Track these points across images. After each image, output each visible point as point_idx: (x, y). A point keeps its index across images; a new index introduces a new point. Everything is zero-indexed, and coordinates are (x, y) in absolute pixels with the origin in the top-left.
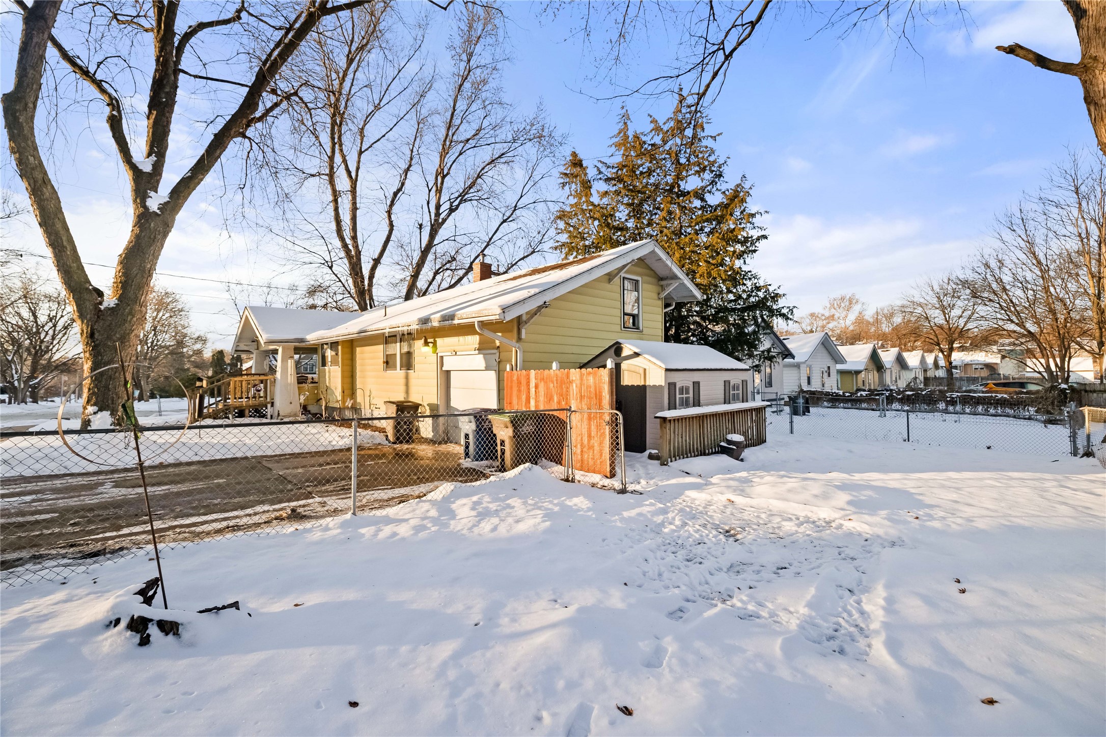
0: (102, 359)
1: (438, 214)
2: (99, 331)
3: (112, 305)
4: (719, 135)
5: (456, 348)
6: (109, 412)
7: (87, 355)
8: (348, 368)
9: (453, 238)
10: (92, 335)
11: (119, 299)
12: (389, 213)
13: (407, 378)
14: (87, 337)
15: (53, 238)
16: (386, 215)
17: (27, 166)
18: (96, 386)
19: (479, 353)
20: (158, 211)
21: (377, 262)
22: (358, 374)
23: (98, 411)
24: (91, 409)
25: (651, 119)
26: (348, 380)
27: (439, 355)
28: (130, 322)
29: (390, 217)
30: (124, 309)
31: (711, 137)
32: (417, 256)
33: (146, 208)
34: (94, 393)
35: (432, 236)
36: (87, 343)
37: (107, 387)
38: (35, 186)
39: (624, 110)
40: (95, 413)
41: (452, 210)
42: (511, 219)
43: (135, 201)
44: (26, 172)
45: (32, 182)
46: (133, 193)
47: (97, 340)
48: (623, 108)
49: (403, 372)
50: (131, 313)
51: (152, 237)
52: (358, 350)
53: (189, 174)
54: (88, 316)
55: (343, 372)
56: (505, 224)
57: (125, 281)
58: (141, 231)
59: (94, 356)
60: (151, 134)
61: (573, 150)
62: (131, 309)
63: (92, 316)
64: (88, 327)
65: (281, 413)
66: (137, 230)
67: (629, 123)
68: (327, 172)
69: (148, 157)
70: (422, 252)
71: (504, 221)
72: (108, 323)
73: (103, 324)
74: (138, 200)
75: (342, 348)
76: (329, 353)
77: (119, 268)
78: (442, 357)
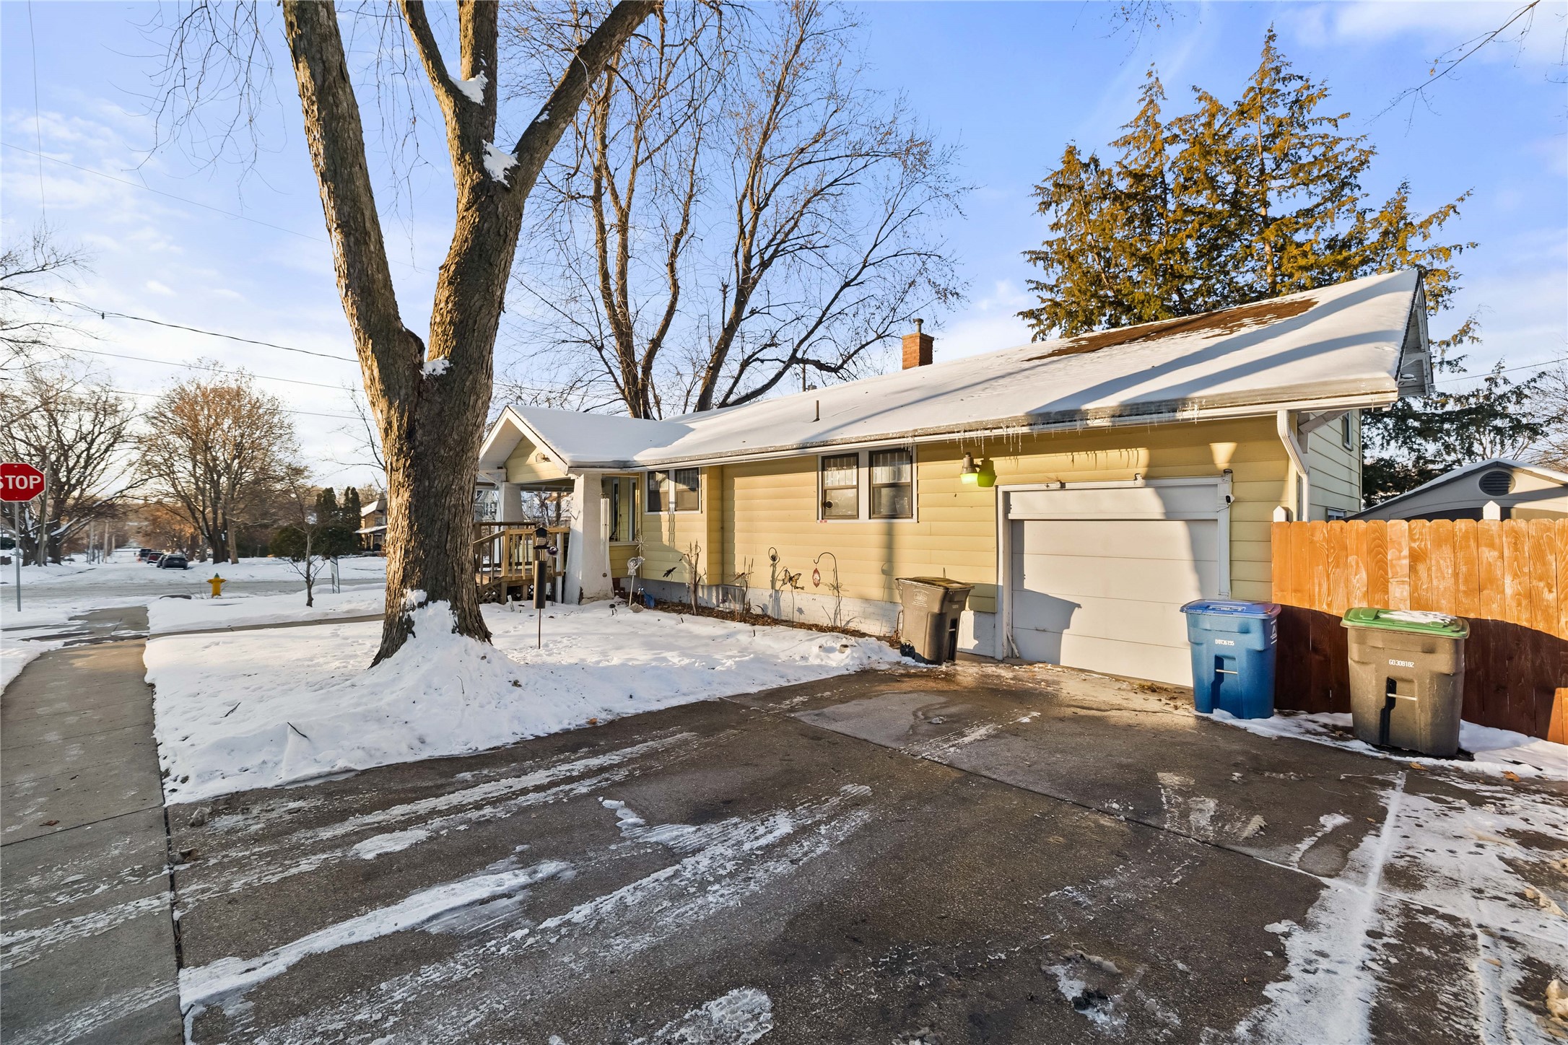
0: (431, 487)
1: (748, 270)
2: (423, 426)
3: (440, 371)
4: (1343, 116)
5: (1062, 476)
6: (449, 604)
7: (400, 476)
8: (716, 514)
9: (766, 310)
10: (409, 435)
11: (451, 358)
12: (672, 266)
13: (890, 534)
14: (399, 437)
15: (346, 209)
16: (667, 270)
17: (313, 29)
18: (421, 545)
19: (1147, 486)
20: (506, 182)
21: (656, 344)
22: (739, 524)
23: (428, 600)
24: (413, 596)
25: (1197, 95)
26: (717, 535)
27: (1001, 489)
28: (474, 407)
29: (672, 270)
30: (464, 381)
31: (1330, 120)
32: (718, 333)
33: (485, 174)
34: (416, 561)
35: (741, 302)
36: (400, 450)
37: (441, 546)
38: (324, 81)
39: (1153, 79)
40: (421, 605)
41: (765, 265)
42: (856, 282)
43: (461, 159)
44: (310, 43)
45: (319, 69)
46: (456, 142)
47: (421, 444)
48: (1150, 74)
49: (878, 524)
50: (473, 390)
51: (502, 233)
52: (738, 481)
53: (545, 117)
54: (403, 392)
55: (709, 520)
56: (847, 289)
57: (461, 322)
58: (481, 217)
59: (415, 480)
60: (470, 32)
61: (1072, 144)
62: (475, 381)
63: (410, 391)
64: (402, 417)
65: (586, 593)
66: (473, 216)
67: (1159, 101)
68: (592, 193)
69: (473, 76)
70: (724, 329)
71: (847, 285)
72: (436, 409)
73: (429, 410)
74: (467, 157)
75: (709, 478)
76: (669, 488)
77: (447, 293)
78: (1007, 494)
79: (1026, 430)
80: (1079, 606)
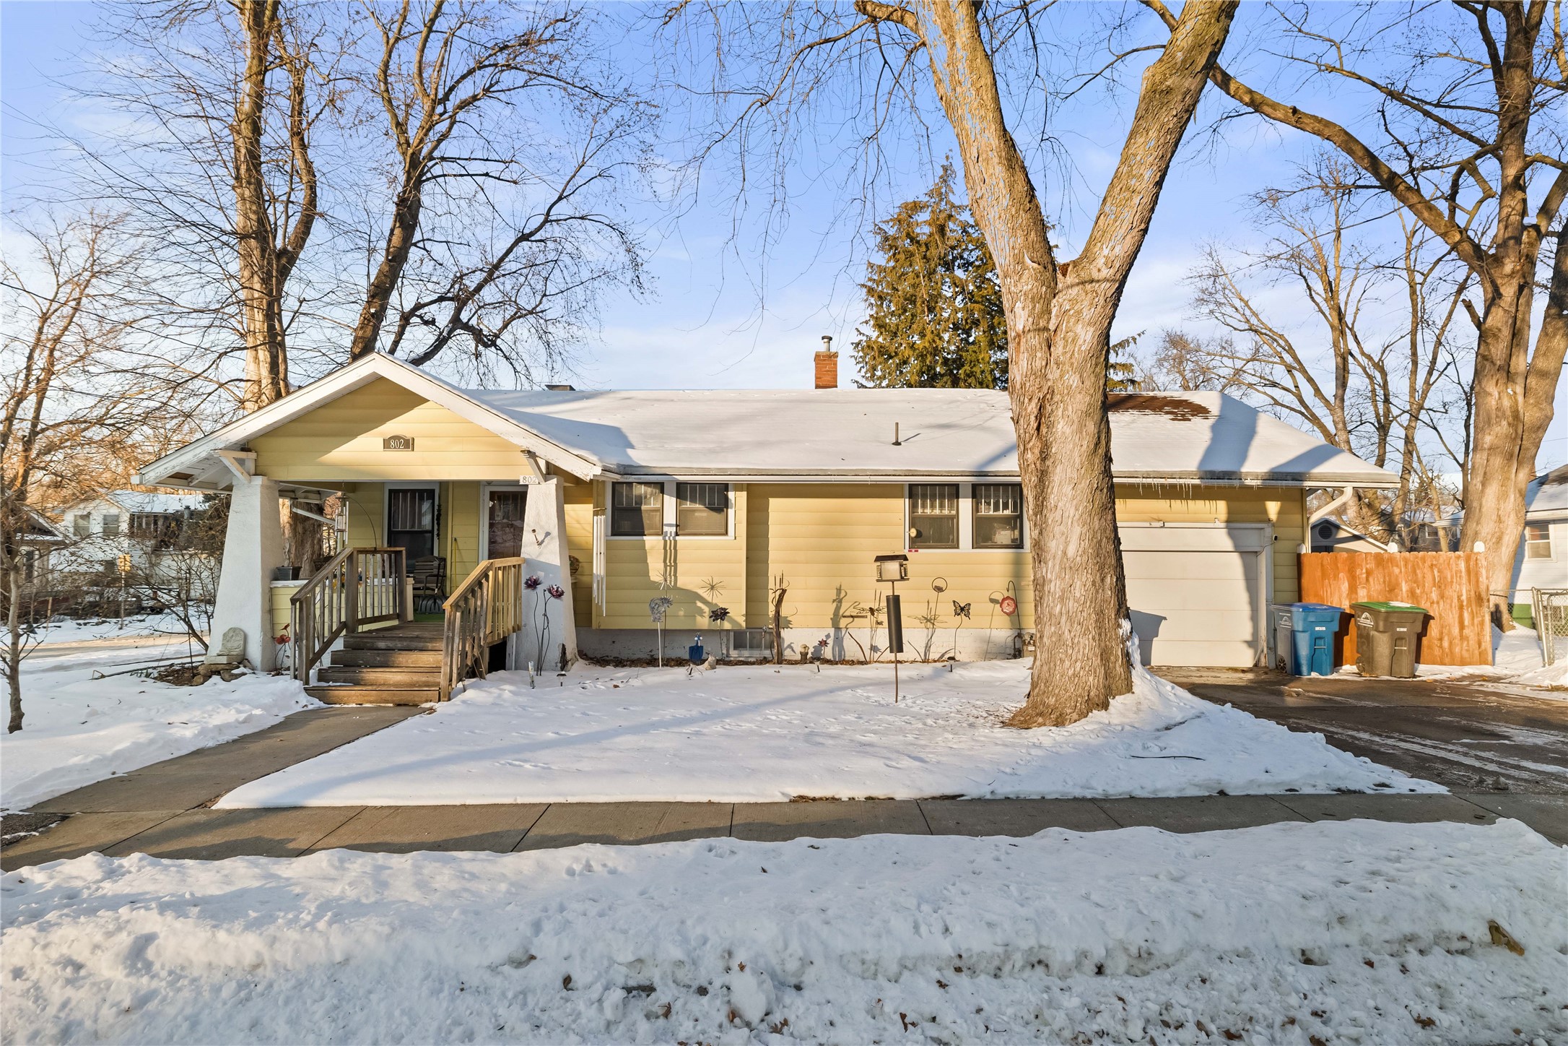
19: (1221, 527)
55: (748, 549)
75: (748, 498)
79: (1197, 482)
80: (1165, 619)
